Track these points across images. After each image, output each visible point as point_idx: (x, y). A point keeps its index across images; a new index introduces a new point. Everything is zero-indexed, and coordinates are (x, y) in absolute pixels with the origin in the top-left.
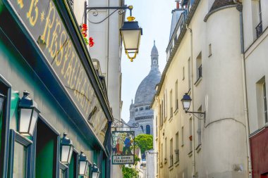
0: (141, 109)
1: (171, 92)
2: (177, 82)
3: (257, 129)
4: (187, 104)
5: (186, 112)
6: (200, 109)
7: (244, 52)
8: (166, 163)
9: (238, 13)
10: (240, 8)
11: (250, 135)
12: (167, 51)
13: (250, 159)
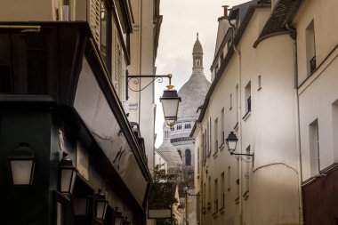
0: (179, 128)
1: (216, 121)
2: (223, 111)
3: (310, 177)
4: (232, 145)
5: (232, 154)
6: (248, 149)
7: (297, 88)
8: (209, 208)
9: (291, 41)
10: (294, 36)
11: (302, 183)
12: (212, 69)
13: (301, 210)
